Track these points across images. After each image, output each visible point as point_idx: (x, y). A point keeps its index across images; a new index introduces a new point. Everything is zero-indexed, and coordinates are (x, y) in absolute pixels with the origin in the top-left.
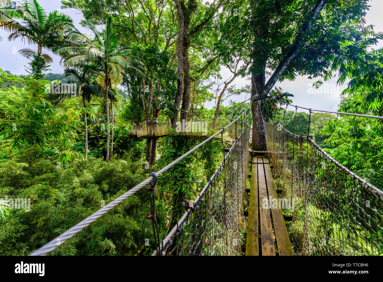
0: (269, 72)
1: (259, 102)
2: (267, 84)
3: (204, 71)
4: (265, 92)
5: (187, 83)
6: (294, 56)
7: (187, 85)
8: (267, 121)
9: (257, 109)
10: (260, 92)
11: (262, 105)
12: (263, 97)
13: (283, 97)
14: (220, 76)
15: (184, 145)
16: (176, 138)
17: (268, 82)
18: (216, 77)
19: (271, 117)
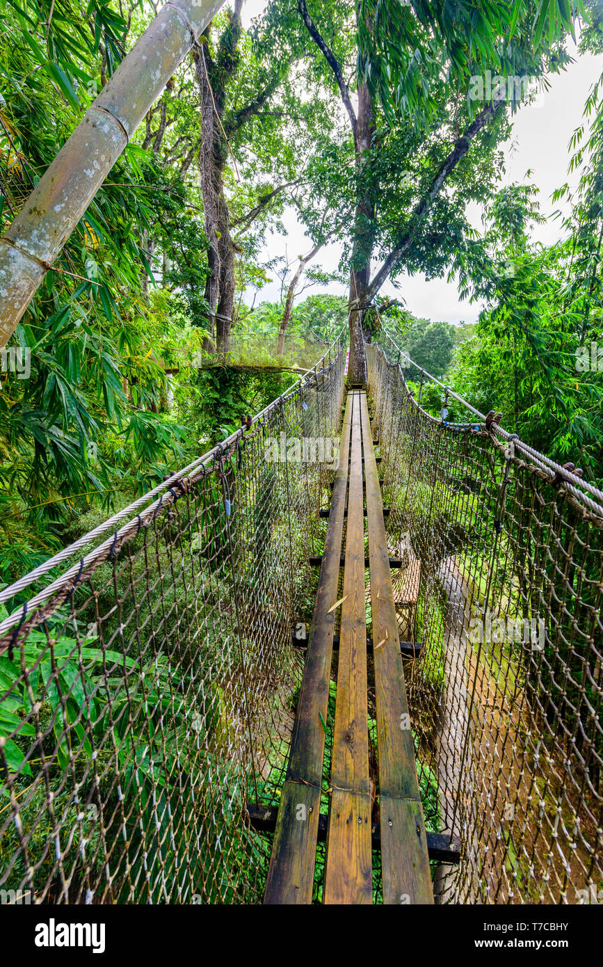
0: (375, 266)
1: (360, 312)
2: (372, 286)
3: (252, 219)
4: (368, 297)
5: (226, 257)
6: (407, 246)
7: (226, 260)
8: (369, 341)
9: (357, 323)
10: (362, 297)
11: (364, 316)
12: (365, 305)
13: (389, 307)
14: (282, 227)
15: (231, 386)
16: (215, 371)
17: (374, 282)
18: (275, 229)
19: (374, 335)
